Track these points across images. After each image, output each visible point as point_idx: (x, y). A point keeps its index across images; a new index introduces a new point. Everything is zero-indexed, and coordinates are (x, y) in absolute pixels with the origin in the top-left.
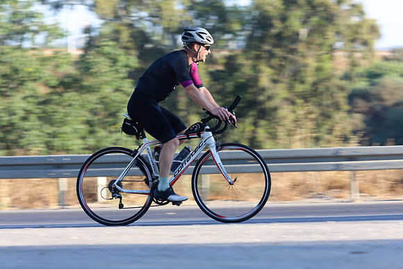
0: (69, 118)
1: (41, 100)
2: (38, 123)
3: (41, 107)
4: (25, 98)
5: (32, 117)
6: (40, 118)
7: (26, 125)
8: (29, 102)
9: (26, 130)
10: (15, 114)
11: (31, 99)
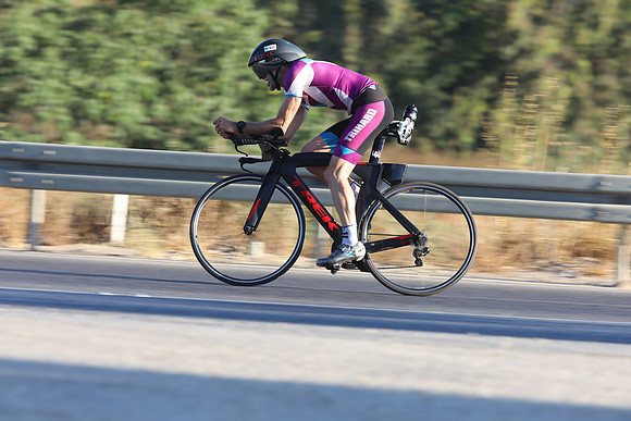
0: (122, 61)
1: (70, 19)
2: (60, 65)
3: (69, 33)
4: (39, 13)
5: (51, 53)
6: (64, 56)
7: (38, 66)
8: (45, 22)
9: (37, 78)
10: (16, 44)
11: (51, 17)
